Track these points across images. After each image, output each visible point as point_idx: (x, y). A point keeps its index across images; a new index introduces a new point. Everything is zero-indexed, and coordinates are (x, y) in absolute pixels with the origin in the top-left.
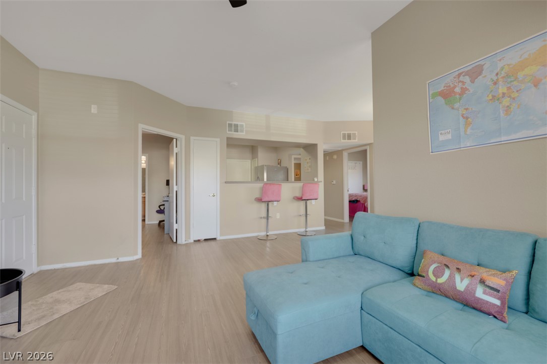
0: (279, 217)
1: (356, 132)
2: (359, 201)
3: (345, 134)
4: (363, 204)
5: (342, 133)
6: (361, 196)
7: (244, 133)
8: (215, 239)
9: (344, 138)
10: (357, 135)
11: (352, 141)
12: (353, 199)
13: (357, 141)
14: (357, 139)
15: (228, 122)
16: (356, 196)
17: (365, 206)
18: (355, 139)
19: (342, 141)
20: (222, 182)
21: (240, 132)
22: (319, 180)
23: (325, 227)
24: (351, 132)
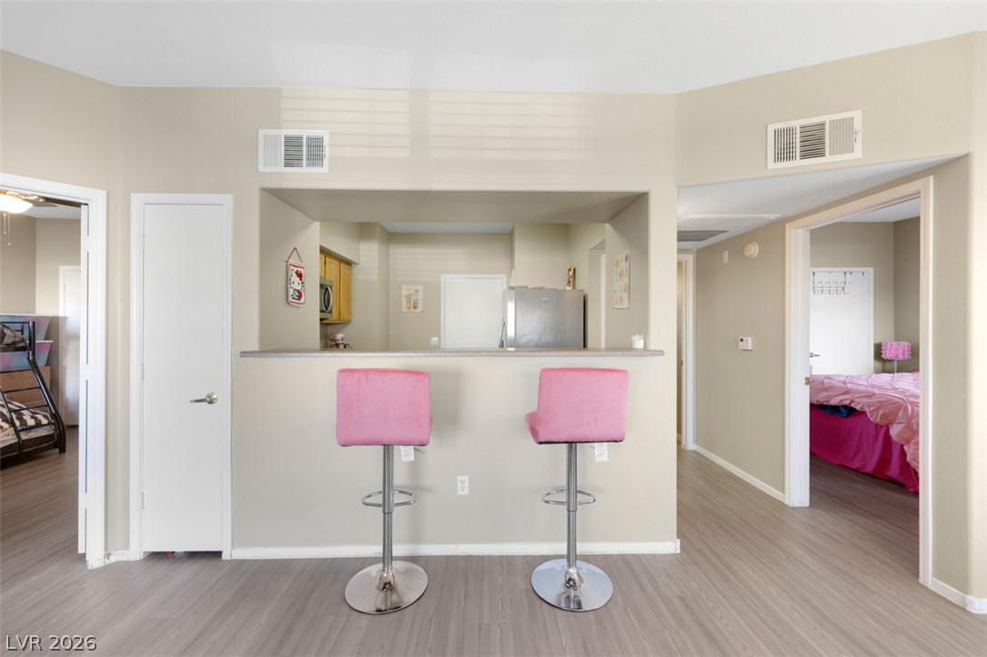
0: (466, 492)
1: (856, 114)
2: (863, 413)
3: (790, 131)
4: (878, 427)
5: (771, 127)
6: (871, 395)
7: (325, 169)
9: (784, 154)
10: (858, 125)
11: (828, 159)
12: (834, 402)
13: (858, 153)
15: (262, 132)
16: (847, 392)
17: (887, 437)
18: (850, 151)
19: (772, 165)
20: (242, 353)
21: (308, 165)
22: (652, 347)
23: (678, 542)
24: (827, 119)
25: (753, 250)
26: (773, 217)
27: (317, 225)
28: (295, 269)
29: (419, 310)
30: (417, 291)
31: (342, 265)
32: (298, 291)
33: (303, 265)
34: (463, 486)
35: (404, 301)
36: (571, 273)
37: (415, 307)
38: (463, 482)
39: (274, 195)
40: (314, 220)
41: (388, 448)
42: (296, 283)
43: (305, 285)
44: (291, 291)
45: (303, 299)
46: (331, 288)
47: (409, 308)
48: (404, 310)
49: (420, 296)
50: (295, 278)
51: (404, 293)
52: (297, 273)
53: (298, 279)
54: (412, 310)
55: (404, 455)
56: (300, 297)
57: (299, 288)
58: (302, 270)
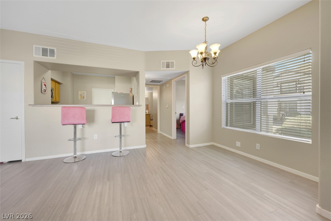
1: (174, 61)
3: (164, 62)
5: (161, 61)
7: (55, 58)
8: (21, 161)
10: (174, 63)
11: (170, 69)
13: (174, 68)
14: (174, 67)
15: (34, 46)
18: (173, 68)
19: (161, 68)
20: (29, 105)
21: (50, 56)
22: (140, 104)
23: (146, 145)
24: (170, 61)
25: (168, 85)
26: (169, 78)
27: (50, 71)
28: (44, 83)
29: (85, 99)
30: (84, 93)
31: (56, 83)
32: (45, 90)
33: (46, 82)
34: (96, 137)
35: (79, 96)
36: (131, 89)
37: (83, 98)
38: (95, 136)
39: (39, 63)
40: (49, 70)
41: (75, 125)
42: (44, 87)
43: (47, 88)
44: (43, 90)
45: (46, 92)
46: (53, 90)
47: (81, 98)
48: (79, 99)
49: (85, 95)
50: (44, 86)
51: (79, 93)
52: (44, 84)
53: (45, 86)
54: (82, 99)
55: (79, 127)
56: (45, 91)
57: (45, 89)
58: (46, 84)
